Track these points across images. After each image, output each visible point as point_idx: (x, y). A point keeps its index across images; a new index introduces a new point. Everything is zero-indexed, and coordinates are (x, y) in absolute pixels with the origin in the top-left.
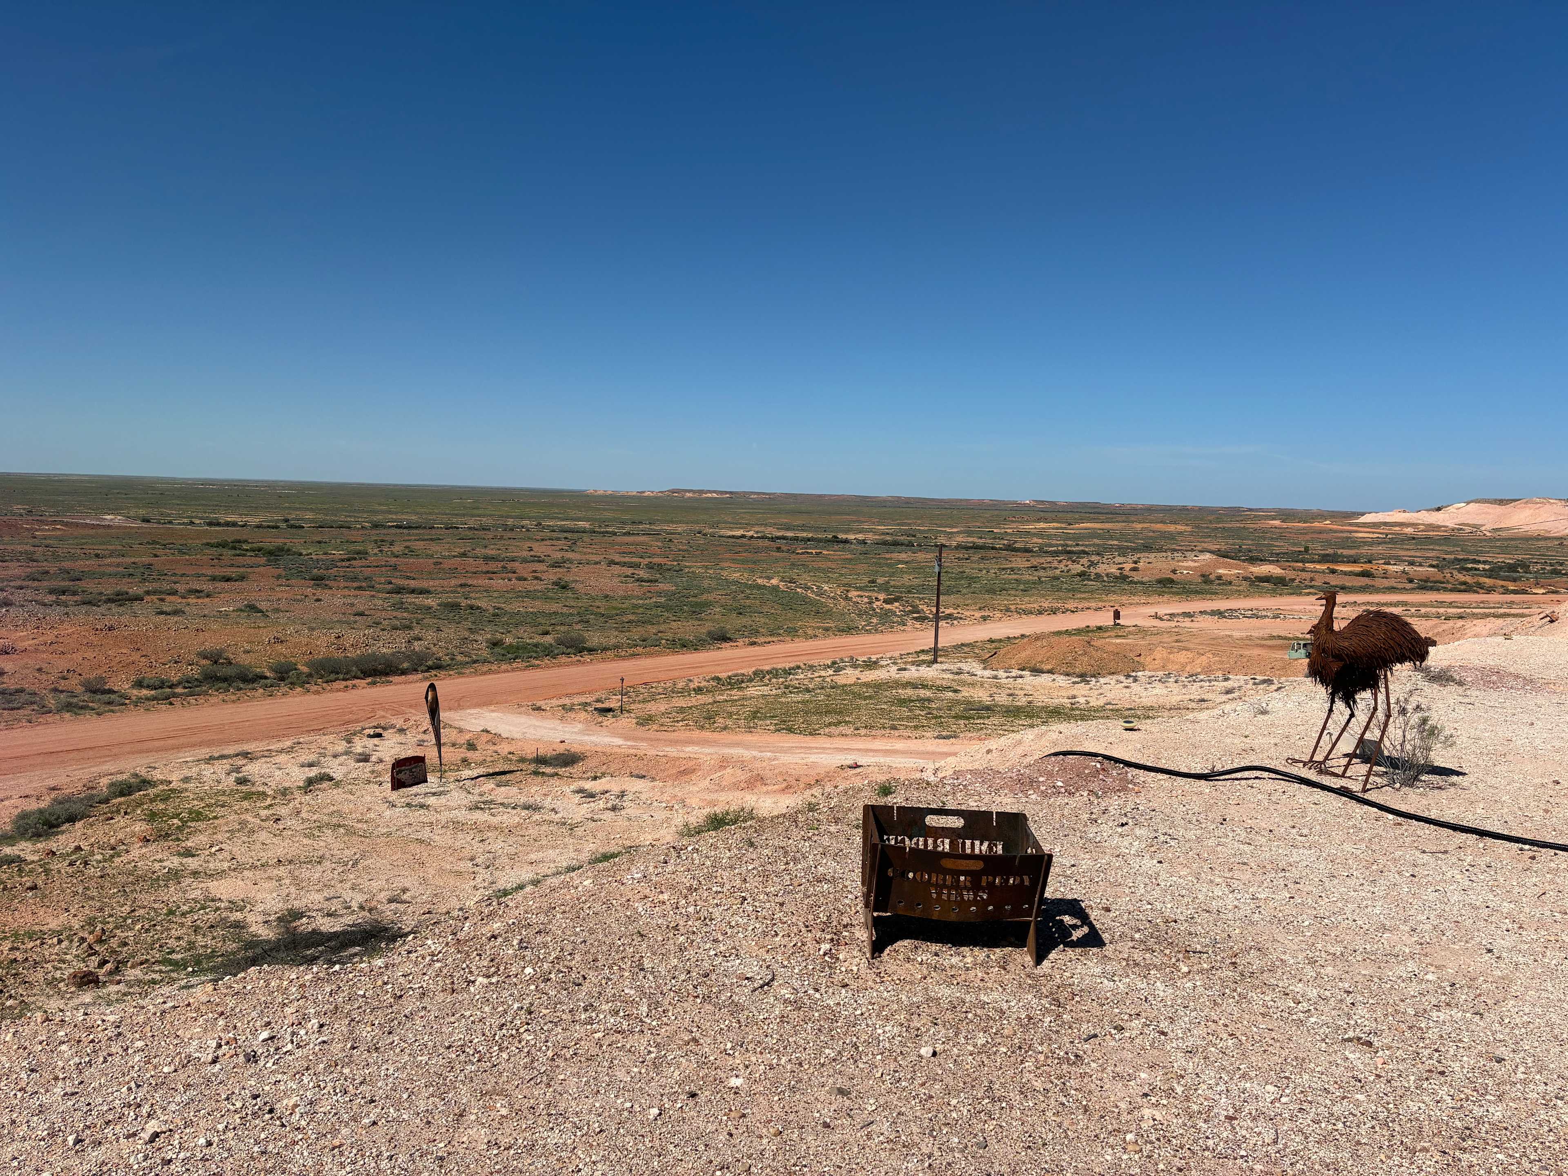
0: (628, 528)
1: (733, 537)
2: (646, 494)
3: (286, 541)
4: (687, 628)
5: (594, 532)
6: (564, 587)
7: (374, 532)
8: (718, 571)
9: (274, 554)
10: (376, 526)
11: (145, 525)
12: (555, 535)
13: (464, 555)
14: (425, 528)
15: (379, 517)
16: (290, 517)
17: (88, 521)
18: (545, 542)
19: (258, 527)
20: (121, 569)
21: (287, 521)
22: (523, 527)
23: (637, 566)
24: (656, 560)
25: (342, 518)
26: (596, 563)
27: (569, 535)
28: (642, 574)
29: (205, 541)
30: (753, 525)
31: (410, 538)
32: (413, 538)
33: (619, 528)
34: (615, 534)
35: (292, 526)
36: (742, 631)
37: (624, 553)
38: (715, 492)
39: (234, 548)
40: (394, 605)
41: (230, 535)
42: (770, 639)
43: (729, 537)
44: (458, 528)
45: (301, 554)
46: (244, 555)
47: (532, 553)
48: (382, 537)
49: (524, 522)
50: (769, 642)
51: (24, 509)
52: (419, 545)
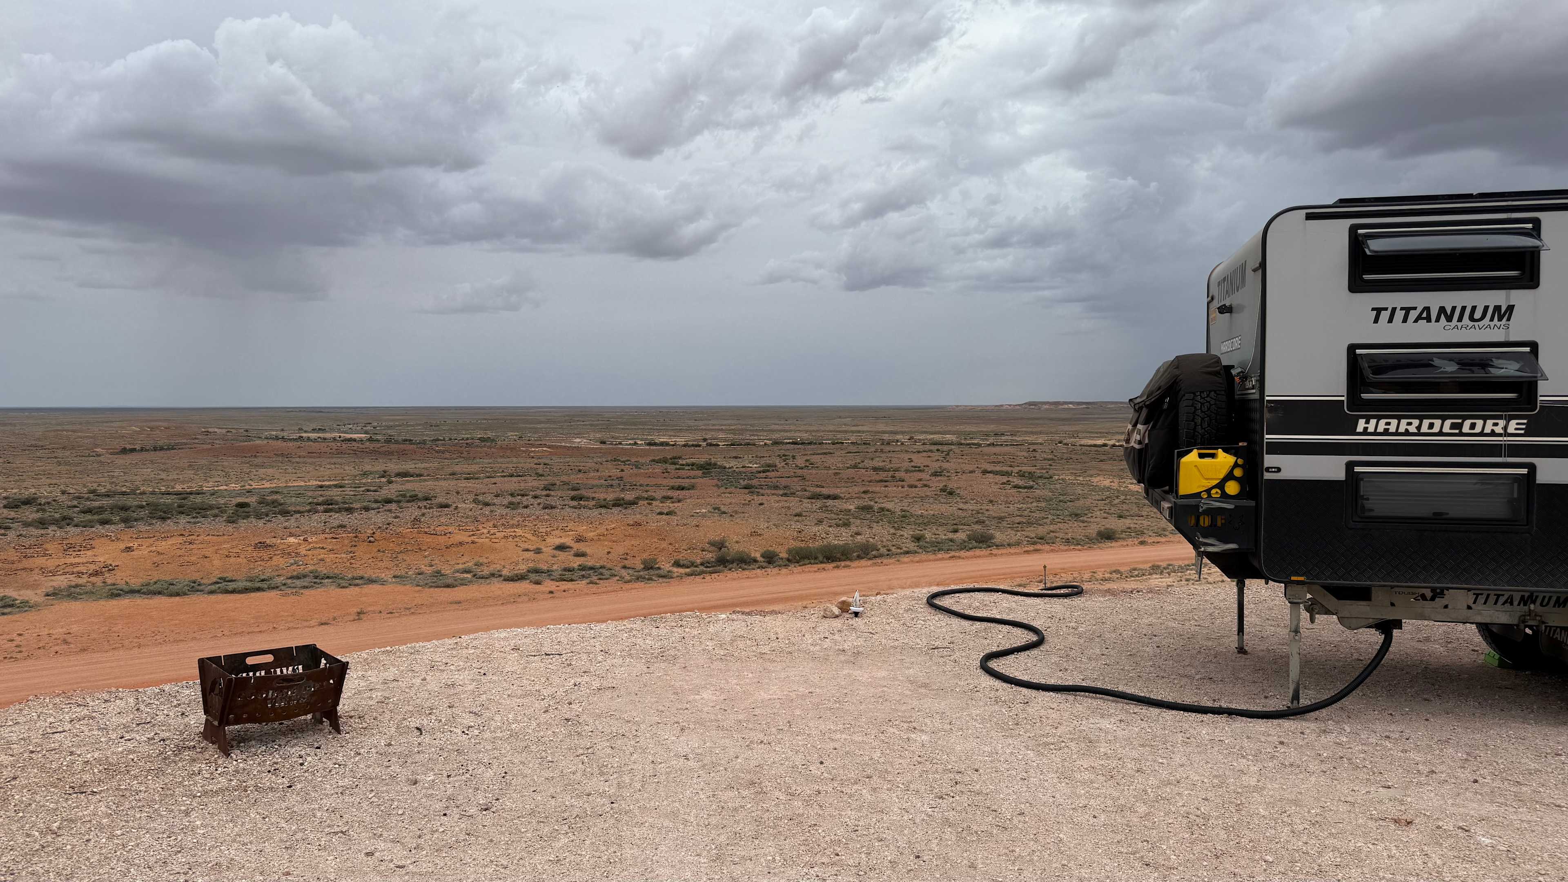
0: (991, 440)
1: (1095, 446)
2: (1005, 407)
3: (710, 457)
4: (1075, 529)
5: (961, 444)
6: (951, 493)
7: (775, 448)
8: (1088, 479)
9: (707, 468)
10: (776, 443)
11: (603, 446)
12: (928, 447)
13: (855, 467)
14: (815, 444)
15: (776, 436)
16: (707, 437)
17: (563, 444)
18: (921, 454)
19: (685, 446)
20: (602, 481)
21: (705, 440)
22: (898, 441)
23: (1008, 474)
24: (1024, 469)
25: (748, 437)
26: (971, 472)
27: (940, 447)
28: (1017, 481)
29: (651, 458)
30: (1114, 434)
31: (806, 453)
32: (809, 453)
33: (983, 440)
34: (979, 445)
35: (711, 445)
36: (1129, 532)
37: (994, 462)
38: (1071, 403)
39: (675, 464)
40: (821, 508)
41: (668, 453)
42: (1159, 539)
43: (1090, 446)
44: (843, 443)
45: (725, 468)
46: (683, 469)
47: (913, 464)
48: (783, 452)
49: (899, 437)
50: (1158, 542)
51: (516, 435)
52: (816, 459)
